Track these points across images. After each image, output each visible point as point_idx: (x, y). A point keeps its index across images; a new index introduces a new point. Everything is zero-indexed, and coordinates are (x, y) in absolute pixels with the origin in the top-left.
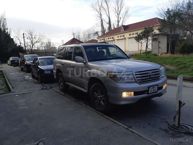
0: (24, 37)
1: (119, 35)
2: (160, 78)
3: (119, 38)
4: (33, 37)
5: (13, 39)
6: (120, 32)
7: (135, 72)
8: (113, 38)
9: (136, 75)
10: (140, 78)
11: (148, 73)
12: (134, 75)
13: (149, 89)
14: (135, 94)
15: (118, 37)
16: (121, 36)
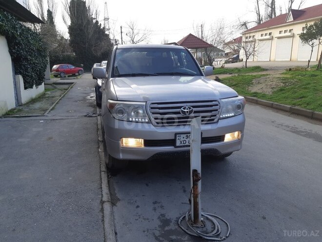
0: (122, 32)
1: (283, 29)
2: (215, 120)
3: (283, 34)
4: (135, 32)
5: (108, 35)
6: (286, 23)
7: (153, 104)
8: (270, 34)
9: (152, 108)
10: (159, 115)
11: (180, 107)
12: (148, 108)
13: (177, 138)
14: (148, 143)
15: (280, 32)
16: (285, 31)
